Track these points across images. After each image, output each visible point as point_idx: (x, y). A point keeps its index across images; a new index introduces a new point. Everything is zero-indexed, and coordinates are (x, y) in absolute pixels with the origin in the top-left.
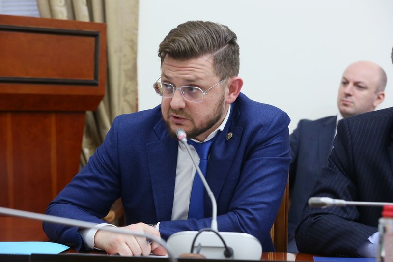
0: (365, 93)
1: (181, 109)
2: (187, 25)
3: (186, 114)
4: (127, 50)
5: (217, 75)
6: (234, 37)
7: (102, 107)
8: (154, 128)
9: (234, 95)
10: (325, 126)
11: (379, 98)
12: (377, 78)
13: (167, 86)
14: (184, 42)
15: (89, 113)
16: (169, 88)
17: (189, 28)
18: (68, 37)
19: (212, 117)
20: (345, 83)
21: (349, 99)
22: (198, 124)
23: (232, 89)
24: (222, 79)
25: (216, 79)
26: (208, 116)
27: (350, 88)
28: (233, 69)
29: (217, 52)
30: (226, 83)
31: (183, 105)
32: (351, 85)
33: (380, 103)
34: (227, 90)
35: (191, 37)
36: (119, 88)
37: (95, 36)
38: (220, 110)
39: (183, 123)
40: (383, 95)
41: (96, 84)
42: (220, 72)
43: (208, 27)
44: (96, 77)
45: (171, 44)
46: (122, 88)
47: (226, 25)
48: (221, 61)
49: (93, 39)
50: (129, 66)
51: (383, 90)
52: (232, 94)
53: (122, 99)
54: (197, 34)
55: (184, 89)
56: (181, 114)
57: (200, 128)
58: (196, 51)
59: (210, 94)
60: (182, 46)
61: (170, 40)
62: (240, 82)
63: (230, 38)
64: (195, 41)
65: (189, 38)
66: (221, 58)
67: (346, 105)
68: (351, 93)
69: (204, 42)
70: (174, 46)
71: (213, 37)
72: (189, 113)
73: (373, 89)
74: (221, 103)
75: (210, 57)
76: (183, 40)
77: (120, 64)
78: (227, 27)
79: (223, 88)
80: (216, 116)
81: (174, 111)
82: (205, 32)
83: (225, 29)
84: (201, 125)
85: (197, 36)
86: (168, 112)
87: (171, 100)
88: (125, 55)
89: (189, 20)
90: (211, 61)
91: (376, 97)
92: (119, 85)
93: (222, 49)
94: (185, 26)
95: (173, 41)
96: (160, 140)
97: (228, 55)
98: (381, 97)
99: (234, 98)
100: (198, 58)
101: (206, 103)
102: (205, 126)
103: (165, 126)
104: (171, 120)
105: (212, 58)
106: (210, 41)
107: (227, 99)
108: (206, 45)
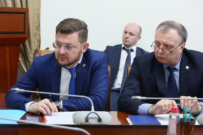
0: (134, 37)
1: (64, 54)
2: (68, 20)
3: (66, 56)
4: (36, 18)
5: (79, 41)
6: (87, 26)
7: (27, 42)
8: (51, 62)
9: (85, 50)
10: (117, 49)
11: (139, 38)
12: (138, 31)
13: (58, 45)
14: (67, 27)
15: (21, 45)
16: (59, 45)
17: (69, 21)
18: (13, 14)
19: (76, 58)
20: (126, 32)
21: (127, 39)
22: (70, 61)
23: (84, 47)
24: (81, 43)
25: (79, 43)
26: (75, 58)
27: (127, 35)
28: (86, 39)
29: (80, 32)
30: (83, 45)
31: (65, 53)
32: (128, 34)
33: (139, 40)
34: (83, 48)
35: (70, 25)
36: (33, 34)
37: (24, 13)
38: (80, 55)
39: (64, 60)
40: (140, 37)
41: (25, 33)
42: (80, 41)
43: (77, 21)
44: (25, 30)
45: (62, 27)
46: (34, 33)
47: (83, 21)
48: (81, 35)
49: (23, 15)
50: (37, 24)
51: (140, 35)
52: (84, 49)
53: (34, 38)
54: (73, 23)
55: (65, 46)
56: (64, 56)
57: (71, 63)
58: (72, 31)
59: (76, 49)
60: (66, 28)
61: (61, 26)
62: (88, 45)
63: (85, 26)
64: (72, 27)
65: (69, 25)
66: (82, 34)
67: (126, 42)
68: (128, 37)
69: (75, 27)
70: (63, 28)
71: (79, 26)
72: (67, 56)
73: (137, 35)
74: (80, 52)
75: (77, 33)
76: (67, 26)
77: (33, 24)
78: (84, 22)
79: (81, 47)
80: (78, 58)
81: (61, 55)
82: (76, 23)
83: (83, 23)
84: (72, 61)
85: (72, 24)
86: (58, 56)
87: (60, 50)
88: (35, 20)
89: (69, 18)
90: (77, 35)
91: (138, 38)
92: (33, 32)
93: (82, 31)
94: (67, 20)
95: (63, 26)
96: (54, 67)
97: (84, 33)
98: (140, 38)
99: (85, 51)
100: (72, 34)
101: (74, 52)
102: (73, 62)
103: (56, 61)
104: (59, 59)
105: (78, 34)
106: (78, 27)
107: (82, 51)
108: (76, 28)
